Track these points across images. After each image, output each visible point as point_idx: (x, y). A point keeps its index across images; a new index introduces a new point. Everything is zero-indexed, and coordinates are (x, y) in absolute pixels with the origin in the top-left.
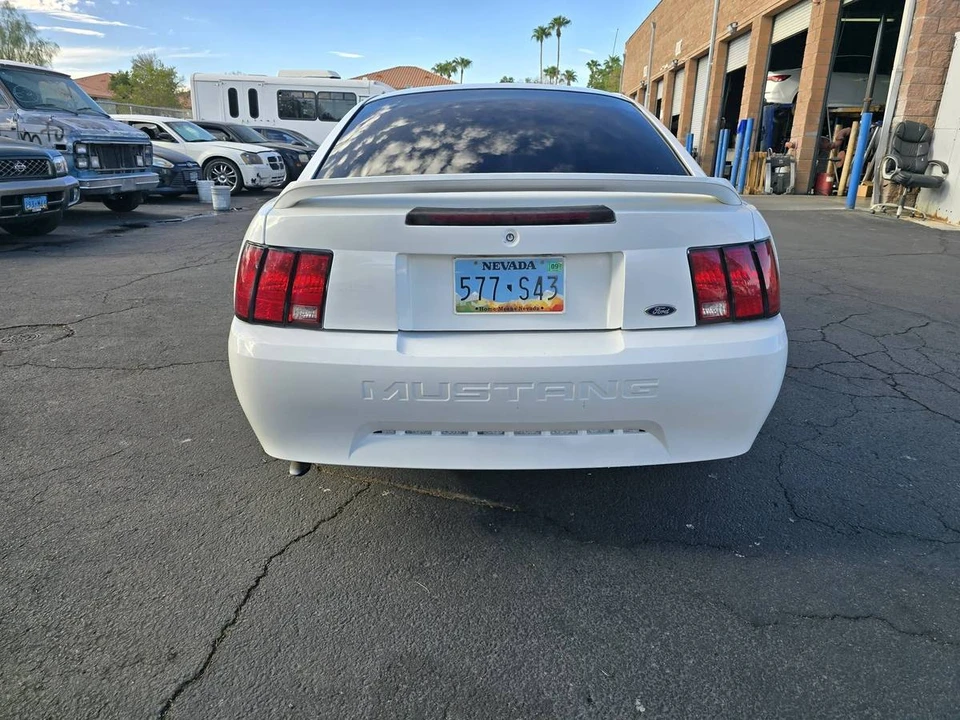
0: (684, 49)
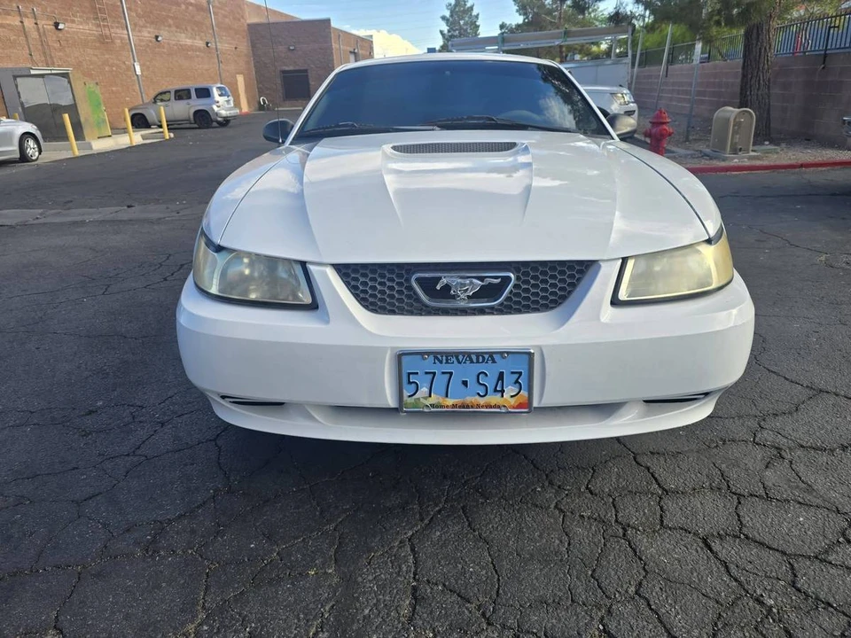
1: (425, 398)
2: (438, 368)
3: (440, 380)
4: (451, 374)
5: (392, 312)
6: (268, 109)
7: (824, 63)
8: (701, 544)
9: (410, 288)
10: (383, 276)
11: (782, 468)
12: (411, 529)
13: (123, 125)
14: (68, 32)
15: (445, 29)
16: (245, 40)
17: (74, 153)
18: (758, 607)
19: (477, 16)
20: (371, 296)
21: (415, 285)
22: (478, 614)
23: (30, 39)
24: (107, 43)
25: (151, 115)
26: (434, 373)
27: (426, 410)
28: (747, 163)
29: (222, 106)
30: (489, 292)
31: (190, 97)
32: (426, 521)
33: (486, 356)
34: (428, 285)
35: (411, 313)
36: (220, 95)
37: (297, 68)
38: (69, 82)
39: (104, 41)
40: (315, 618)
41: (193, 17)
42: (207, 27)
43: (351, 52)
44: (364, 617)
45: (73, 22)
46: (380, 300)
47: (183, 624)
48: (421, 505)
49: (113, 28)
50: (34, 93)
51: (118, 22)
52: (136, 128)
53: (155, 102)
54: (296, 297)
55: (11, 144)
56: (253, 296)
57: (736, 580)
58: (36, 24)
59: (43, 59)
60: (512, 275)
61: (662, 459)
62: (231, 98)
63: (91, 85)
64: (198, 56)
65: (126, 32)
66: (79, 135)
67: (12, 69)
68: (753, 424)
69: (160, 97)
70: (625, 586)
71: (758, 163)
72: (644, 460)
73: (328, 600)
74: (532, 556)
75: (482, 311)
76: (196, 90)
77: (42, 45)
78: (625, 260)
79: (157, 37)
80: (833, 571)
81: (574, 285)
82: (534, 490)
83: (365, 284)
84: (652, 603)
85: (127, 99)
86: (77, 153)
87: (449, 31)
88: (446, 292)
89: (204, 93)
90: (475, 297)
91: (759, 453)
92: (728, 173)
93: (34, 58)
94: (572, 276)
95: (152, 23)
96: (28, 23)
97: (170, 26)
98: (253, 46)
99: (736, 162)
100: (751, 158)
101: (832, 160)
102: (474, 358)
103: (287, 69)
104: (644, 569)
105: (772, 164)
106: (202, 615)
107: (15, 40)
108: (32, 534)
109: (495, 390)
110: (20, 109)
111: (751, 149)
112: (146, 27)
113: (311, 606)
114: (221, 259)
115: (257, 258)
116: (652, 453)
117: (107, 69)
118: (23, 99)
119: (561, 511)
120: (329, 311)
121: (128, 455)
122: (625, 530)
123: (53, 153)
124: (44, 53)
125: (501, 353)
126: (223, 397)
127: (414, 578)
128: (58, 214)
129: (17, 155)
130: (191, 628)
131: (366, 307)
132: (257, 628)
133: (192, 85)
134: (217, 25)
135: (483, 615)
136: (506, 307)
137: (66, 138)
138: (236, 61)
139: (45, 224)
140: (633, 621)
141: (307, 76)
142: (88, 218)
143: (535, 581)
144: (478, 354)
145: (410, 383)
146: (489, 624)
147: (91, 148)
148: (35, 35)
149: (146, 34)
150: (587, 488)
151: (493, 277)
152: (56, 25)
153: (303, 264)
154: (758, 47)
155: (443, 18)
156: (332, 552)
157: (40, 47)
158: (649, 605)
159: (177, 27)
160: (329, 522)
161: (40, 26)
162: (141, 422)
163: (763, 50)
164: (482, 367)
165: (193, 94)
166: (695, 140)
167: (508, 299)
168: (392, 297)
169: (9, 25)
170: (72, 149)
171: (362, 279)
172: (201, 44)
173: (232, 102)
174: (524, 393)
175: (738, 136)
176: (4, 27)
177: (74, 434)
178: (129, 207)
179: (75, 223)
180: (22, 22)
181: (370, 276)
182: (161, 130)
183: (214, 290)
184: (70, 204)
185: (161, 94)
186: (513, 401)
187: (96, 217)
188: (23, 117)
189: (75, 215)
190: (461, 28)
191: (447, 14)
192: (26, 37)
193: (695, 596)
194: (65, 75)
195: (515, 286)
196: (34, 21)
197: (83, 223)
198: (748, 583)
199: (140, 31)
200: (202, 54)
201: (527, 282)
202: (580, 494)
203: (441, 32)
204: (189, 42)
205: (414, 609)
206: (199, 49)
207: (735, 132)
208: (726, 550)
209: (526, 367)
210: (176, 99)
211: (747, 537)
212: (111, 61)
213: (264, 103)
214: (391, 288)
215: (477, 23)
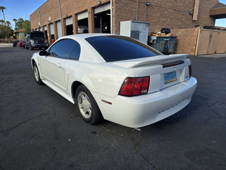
0: (52, 19)
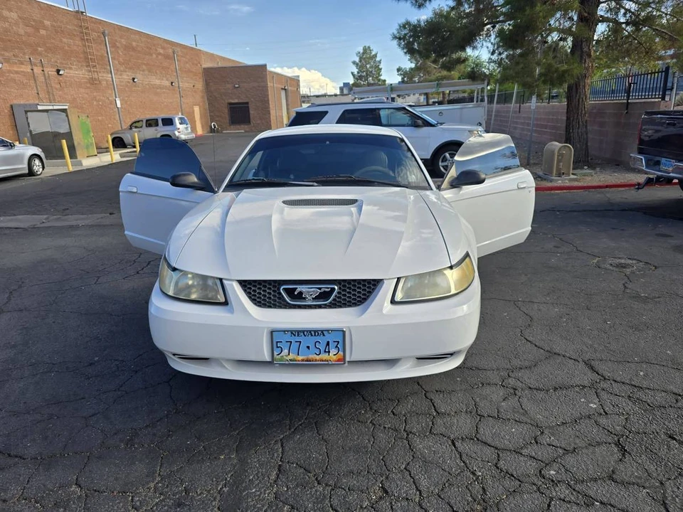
1: (287, 356)
2: (293, 339)
3: (294, 346)
4: (300, 342)
5: (270, 307)
6: (218, 132)
7: (627, 109)
8: (450, 443)
9: (280, 293)
10: (265, 286)
11: (513, 401)
12: (283, 434)
13: (106, 145)
14: (66, 76)
15: (355, 71)
16: (201, 80)
17: (68, 168)
18: (471, 476)
19: (380, 62)
20: (258, 298)
21: (282, 291)
22: (314, 479)
23: (37, 82)
24: (96, 84)
25: (127, 138)
26: (291, 342)
27: (287, 363)
28: (568, 184)
29: (182, 132)
30: (324, 295)
31: (157, 125)
32: (293, 430)
33: (320, 332)
34: (290, 292)
35: (280, 307)
36: (180, 124)
37: (241, 101)
38: (67, 116)
39: (93, 82)
40: (222, 481)
41: (161, 63)
42: (172, 71)
43: (282, 89)
44: (250, 480)
45: (70, 68)
46: (263, 300)
47: (148, 483)
48: (291, 421)
49: (100, 72)
50: (40, 124)
51: (105, 69)
52: (116, 148)
53: (131, 129)
54: (217, 298)
55: (22, 163)
56: (193, 297)
57: (464, 462)
58: (43, 71)
59: (47, 96)
60: (336, 287)
61: (441, 396)
62: (189, 125)
63: (83, 117)
64: (164, 93)
65: (110, 75)
66: (73, 154)
67: (25, 105)
68: (504, 374)
69: (135, 125)
70: (399, 465)
71: (576, 184)
72: (431, 396)
73: (230, 471)
74: (350, 449)
75: (320, 307)
76: (163, 120)
77: (47, 86)
78: (399, 279)
79: (134, 79)
80: (522, 458)
81: (370, 293)
82: (360, 413)
83: (254, 291)
84: (412, 473)
85: (110, 125)
86: (71, 169)
87: (358, 73)
88: (300, 296)
89: (168, 122)
90: (316, 298)
91: (502, 392)
92: (552, 192)
93: (41, 96)
94: (369, 287)
95: (130, 68)
96: (37, 70)
97: (143, 71)
98: (207, 84)
99: (559, 183)
100: (571, 180)
101: (630, 182)
102: (313, 333)
103: (233, 101)
104: (413, 456)
105: (585, 185)
106: (158, 479)
107: (27, 83)
108: (59, 435)
109: (325, 352)
110: (28, 134)
111: (571, 172)
112: (126, 72)
113: (220, 474)
114: (175, 275)
115: (196, 276)
116: (437, 391)
117: (95, 103)
118: (31, 128)
119: (374, 424)
120: (234, 307)
121: (115, 391)
122: (408, 435)
123: (52, 169)
124: (48, 92)
125: (328, 331)
126: (174, 355)
127: (281, 461)
128: (58, 219)
129: (27, 171)
130: (152, 485)
131: (255, 304)
132: (188, 485)
133: (160, 115)
134: (180, 69)
135: (316, 479)
136: (333, 304)
137: (63, 157)
138: (193, 96)
139: (50, 227)
140: (399, 482)
141: (248, 107)
142: (81, 223)
143: (349, 462)
144: (315, 331)
145: (278, 347)
146: (318, 484)
147: (81, 165)
148: (41, 79)
149: (125, 77)
150: (392, 411)
151: (326, 288)
152: (58, 71)
153: (221, 280)
154: (578, 97)
155: (354, 63)
156: (235, 446)
157: (45, 88)
158: (410, 474)
159: (149, 71)
160: (235, 430)
161: (46, 73)
162: (122, 370)
163: (581, 100)
164: (318, 338)
165: (160, 122)
166: (534, 164)
167: (334, 300)
168: (270, 298)
169: (22, 72)
170: (67, 165)
171: (253, 288)
172: (168, 84)
173: (189, 129)
174: (341, 353)
175: (561, 164)
176: (19, 74)
177: (81, 377)
178: (110, 214)
179: (71, 227)
180: (32, 70)
181: (258, 286)
182: (135, 149)
183: (171, 293)
184: (67, 211)
185: (135, 122)
186: (335, 358)
187: (87, 222)
188: (31, 142)
189: (72, 220)
190: (367, 71)
191: (357, 60)
192: (35, 80)
193: (437, 471)
194: (64, 111)
195: (338, 293)
196: (41, 69)
197: (77, 227)
198: (470, 464)
199: (121, 75)
200: (167, 91)
201: (344, 290)
202: (387, 415)
203: (352, 73)
204: (158, 82)
205: (278, 476)
206: (165, 87)
207: (559, 161)
208: (462, 446)
209: (342, 338)
210: (146, 126)
211: (478, 439)
212: (98, 98)
213: (215, 127)
214: (270, 293)
215: (380, 67)
